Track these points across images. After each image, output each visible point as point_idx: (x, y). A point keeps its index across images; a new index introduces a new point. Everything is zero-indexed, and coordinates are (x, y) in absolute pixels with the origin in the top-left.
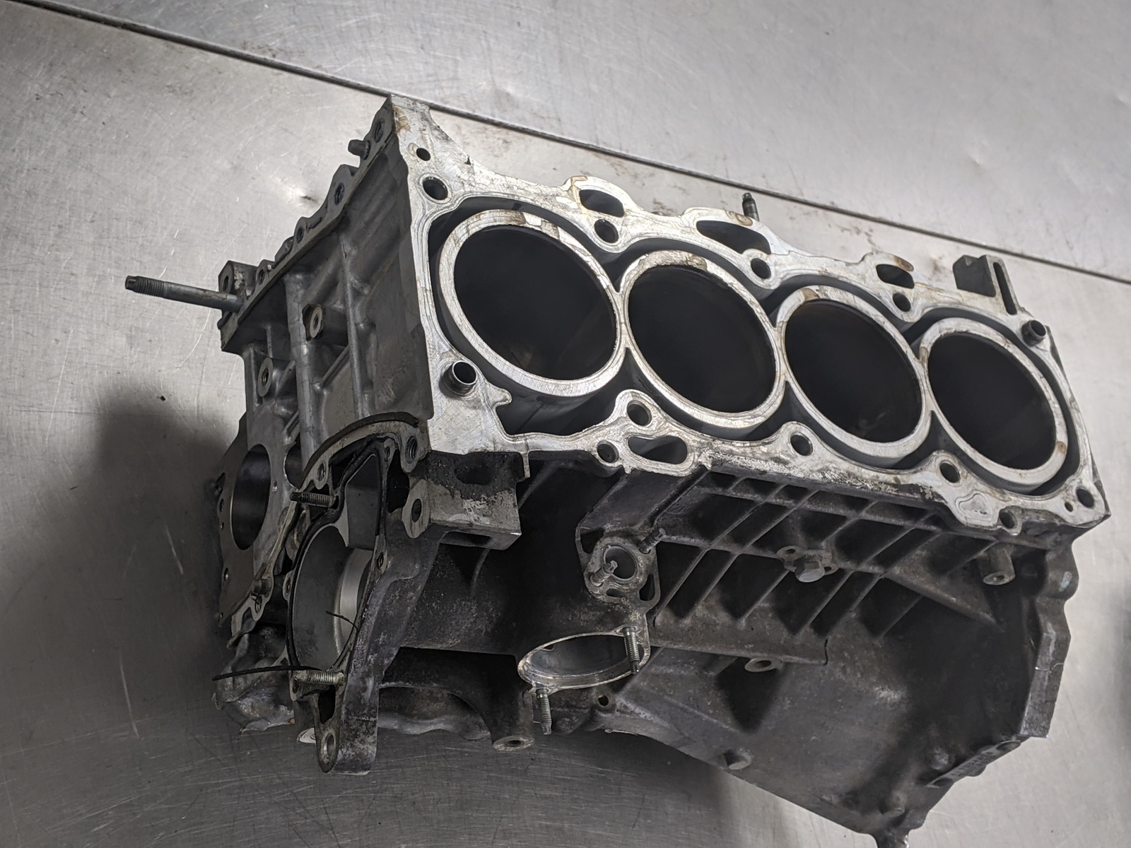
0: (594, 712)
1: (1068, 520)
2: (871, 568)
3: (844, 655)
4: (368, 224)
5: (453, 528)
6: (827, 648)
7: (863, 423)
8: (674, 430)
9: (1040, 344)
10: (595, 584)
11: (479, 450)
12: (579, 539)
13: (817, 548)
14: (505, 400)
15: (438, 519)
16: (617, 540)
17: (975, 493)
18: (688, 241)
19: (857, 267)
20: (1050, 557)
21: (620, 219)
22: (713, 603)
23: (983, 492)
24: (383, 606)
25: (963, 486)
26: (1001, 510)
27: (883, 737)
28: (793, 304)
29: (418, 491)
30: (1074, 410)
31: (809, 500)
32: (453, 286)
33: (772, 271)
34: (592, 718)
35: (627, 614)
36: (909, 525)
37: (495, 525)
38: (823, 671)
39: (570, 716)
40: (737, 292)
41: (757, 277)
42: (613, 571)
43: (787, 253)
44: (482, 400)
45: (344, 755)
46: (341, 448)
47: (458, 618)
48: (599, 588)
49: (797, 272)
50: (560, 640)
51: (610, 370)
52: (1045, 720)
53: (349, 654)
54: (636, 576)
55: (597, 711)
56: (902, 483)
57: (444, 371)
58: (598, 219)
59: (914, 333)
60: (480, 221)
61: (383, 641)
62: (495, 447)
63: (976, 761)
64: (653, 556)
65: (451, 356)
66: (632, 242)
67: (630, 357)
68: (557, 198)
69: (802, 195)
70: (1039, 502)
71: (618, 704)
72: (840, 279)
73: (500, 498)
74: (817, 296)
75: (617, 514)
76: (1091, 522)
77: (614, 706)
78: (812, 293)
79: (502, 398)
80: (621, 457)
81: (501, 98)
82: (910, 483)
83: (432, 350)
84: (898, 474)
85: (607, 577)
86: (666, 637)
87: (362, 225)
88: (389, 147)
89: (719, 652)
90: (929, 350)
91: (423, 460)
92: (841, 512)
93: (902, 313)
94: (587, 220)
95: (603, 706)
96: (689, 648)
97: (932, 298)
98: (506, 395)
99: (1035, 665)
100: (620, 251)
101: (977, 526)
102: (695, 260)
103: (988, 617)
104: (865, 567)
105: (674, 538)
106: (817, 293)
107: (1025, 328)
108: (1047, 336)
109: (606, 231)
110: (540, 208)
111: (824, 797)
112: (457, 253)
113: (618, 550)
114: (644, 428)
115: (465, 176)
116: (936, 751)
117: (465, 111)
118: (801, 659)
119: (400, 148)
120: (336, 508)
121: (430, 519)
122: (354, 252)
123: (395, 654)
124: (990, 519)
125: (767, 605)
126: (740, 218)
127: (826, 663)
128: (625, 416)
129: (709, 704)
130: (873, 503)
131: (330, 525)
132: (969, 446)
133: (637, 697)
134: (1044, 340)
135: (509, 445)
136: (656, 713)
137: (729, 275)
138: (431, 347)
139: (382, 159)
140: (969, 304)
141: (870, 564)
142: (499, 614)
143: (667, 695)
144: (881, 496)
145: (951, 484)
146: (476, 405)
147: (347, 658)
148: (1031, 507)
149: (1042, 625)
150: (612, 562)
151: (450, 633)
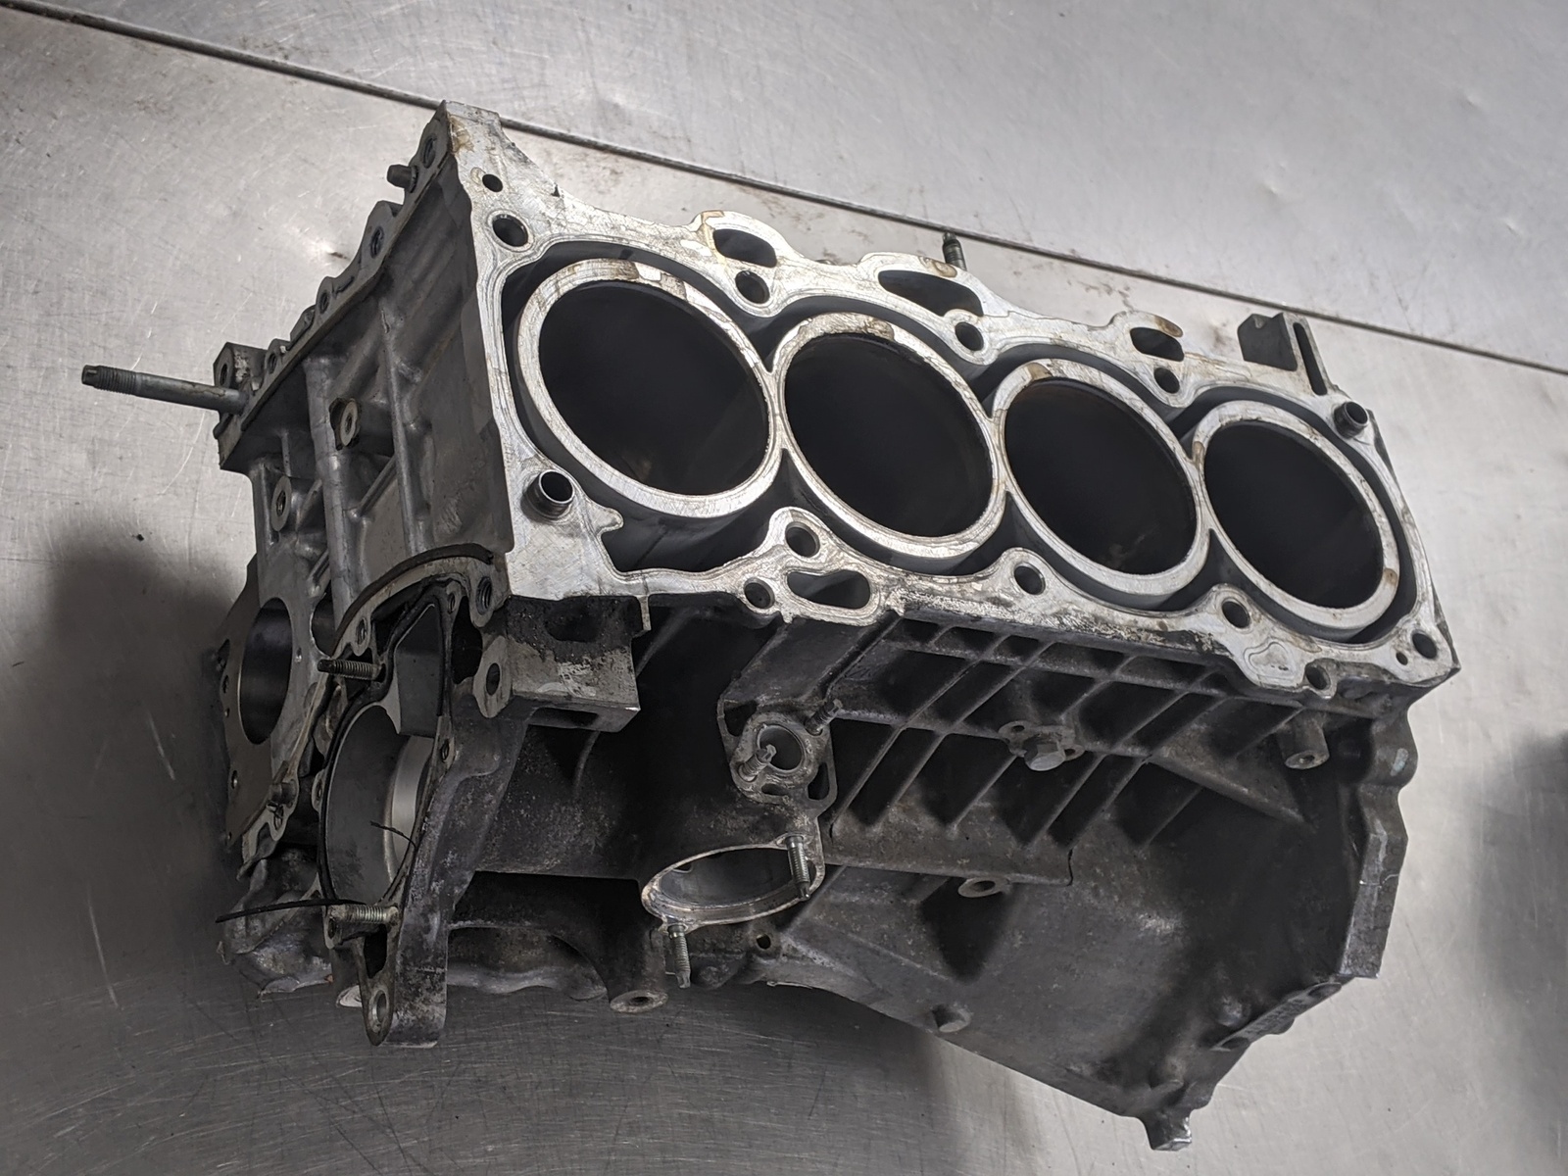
0: (751, 957)
1: (1400, 677)
2: (1130, 749)
3: (1095, 871)
4: (418, 284)
5: (544, 702)
6: (1071, 861)
7: (1116, 550)
8: (851, 562)
9: (1360, 435)
10: (746, 778)
11: (579, 594)
12: (723, 716)
13: (1054, 723)
14: (614, 524)
15: (524, 690)
16: (775, 717)
17: (1271, 641)
18: (867, 299)
19: (1103, 332)
20: (1377, 728)
21: (771, 269)
22: (913, 804)
23: (1282, 640)
24: (450, 813)
25: (1255, 632)
26: (1308, 664)
27: (1152, 983)
28: (1014, 385)
29: (494, 652)
30: (1408, 526)
31: (1041, 656)
32: (538, 366)
33: (984, 339)
34: (748, 967)
35: (791, 818)
36: (1181, 688)
37: (602, 697)
38: (1067, 895)
39: (717, 964)
40: (937, 369)
41: (964, 348)
42: (770, 759)
43: (1006, 315)
44: (582, 525)
45: (401, 1020)
46: (387, 597)
47: (556, 830)
48: (751, 783)
49: (1020, 341)
50: (699, 856)
51: (761, 479)
52: (1374, 954)
53: (404, 880)
54: (802, 765)
55: (754, 956)
56: (1170, 630)
57: (527, 485)
58: (740, 271)
59: (1184, 423)
60: (574, 276)
61: (452, 863)
62: (600, 590)
63: (1280, 1013)
64: (826, 738)
65: (536, 464)
66: (789, 302)
67: (789, 461)
68: (682, 242)
69: (1031, 240)
70: (1361, 653)
71: (784, 947)
72: (1081, 349)
73: (609, 660)
74: (1049, 373)
75: (775, 680)
76: (1433, 679)
77: (779, 948)
78: (1041, 369)
79: (609, 521)
80: (778, 600)
81: (607, 111)
82: (1181, 629)
83: (509, 456)
84: (1165, 617)
85: (762, 768)
86: (847, 852)
87: (410, 285)
88: (444, 174)
89: (922, 870)
90: (1205, 445)
91: (500, 609)
92: (1086, 671)
93: (1167, 395)
94: (724, 272)
95: (763, 950)
96: (880, 866)
97: (1209, 374)
98: (616, 516)
99: (1359, 878)
100: (771, 315)
101: (1275, 686)
102: (877, 326)
103: (1294, 813)
104: (1121, 749)
105: (855, 715)
106: (1049, 369)
107: (1338, 413)
108: (1369, 423)
109: (753, 288)
110: (659, 255)
111: (1072, 1068)
112: (542, 321)
113: (778, 730)
114: (809, 560)
115: (552, 213)
116: (1225, 1001)
117: (556, 130)
118: (1035, 878)
119: (460, 175)
120: (381, 681)
121: (511, 690)
122: (399, 324)
123: (469, 880)
124: (1292, 677)
125: (987, 805)
126: (939, 267)
127: (1070, 884)
128: (783, 543)
129: (910, 943)
130: (1131, 659)
131: (375, 704)
132: (1262, 577)
133: (810, 937)
134: (1366, 430)
135: (621, 586)
136: (838, 957)
137: (925, 346)
138: (509, 451)
139: (434, 191)
140: (1259, 380)
141: (1128, 744)
142: (614, 823)
143: (852, 932)
144: (1141, 649)
145: (1238, 629)
146: (573, 532)
147: (402, 886)
148: (1349, 660)
149: (1369, 822)
150: (769, 747)
151: (547, 850)
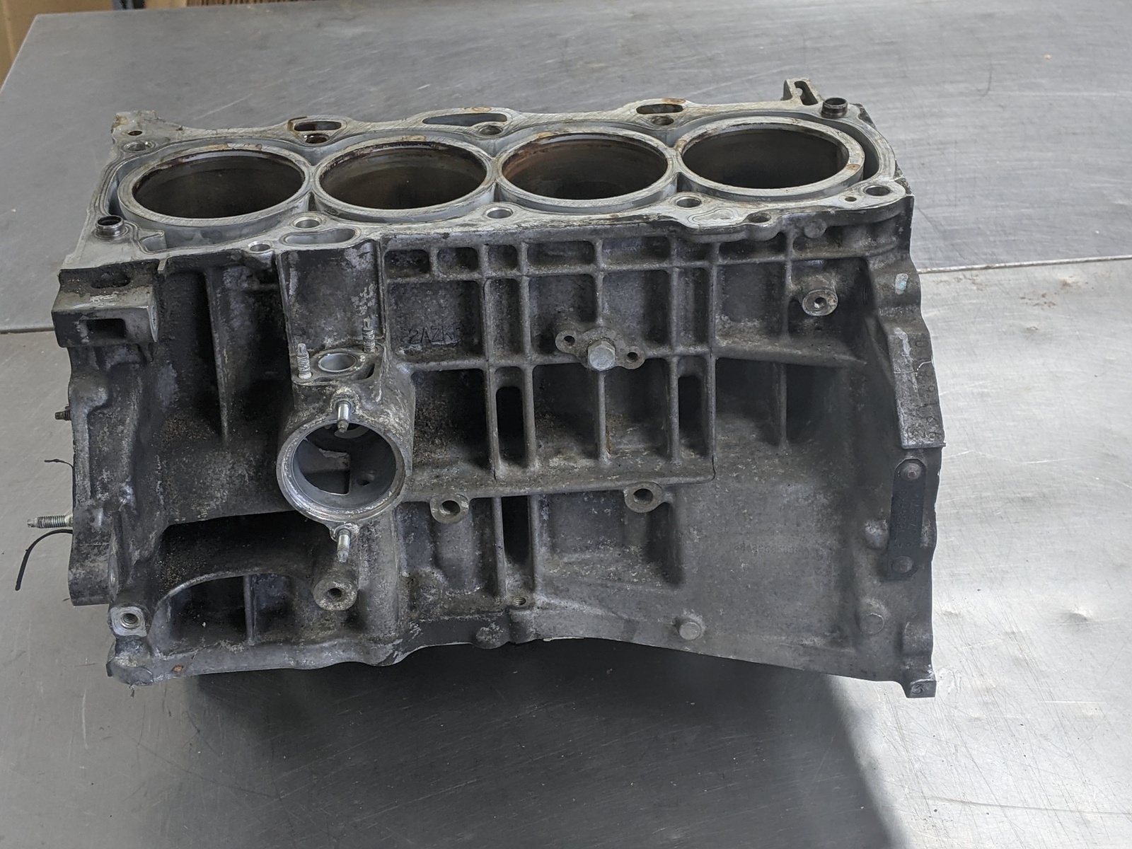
1: (846, 207)
2: (692, 348)
3: (737, 467)
5: (77, 315)
6: (714, 464)
8: (344, 225)
10: (301, 377)
11: (114, 263)
13: (594, 328)
16: (339, 350)
17: (718, 209)
18: (409, 129)
20: (874, 265)
21: (335, 130)
22: (573, 455)
23: (730, 207)
24: (93, 441)
25: (704, 207)
26: (751, 214)
33: (504, 129)
34: (511, 620)
35: (336, 391)
36: (668, 266)
38: (714, 486)
39: (486, 624)
41: (483, 135)
44: (131, 238)
48: (306, 379)
51: (285, 205)
52: (933, 425)
54: (353, 367)
56: (621, 217)
58: (311, 134)
61: (108, 478)
62: (132, 260)
67: (314, 198)
68: (268, 131)
70: (808, 203)
73: (134, 291)
74: (556, 133)
76: (882, 204)
77: (534, 604)
79: (153, 234)
80: (274, 247)
82: (632, 215)
86: (508, 484)
90: (688, 141)
92: (578, 269)
93: (661, 126)
94: (295, 136)
95: (519, 606)
97: (704, 113)
98: (159, 232)
99: (892, 370)
102: (412, 138)
104: (684, 349)
111: (806, 642)
113: (339, 355)
114: (308, 229)
115: (173, 136)
118: (680, 479)
124: (732, 221)
127: (715, 478)
129: (633, 575)
130: (600, 245)
132: (721, 185)
133: (555, 590)
135: (148, 256)
136: (583, 601)
138: (91, 219)
141: (685, 345)
144: (595, 231)
145: (687, 208)
146: (123, 242)
148: (794, 207)
149: (888, 330)
151: (212, 483)
